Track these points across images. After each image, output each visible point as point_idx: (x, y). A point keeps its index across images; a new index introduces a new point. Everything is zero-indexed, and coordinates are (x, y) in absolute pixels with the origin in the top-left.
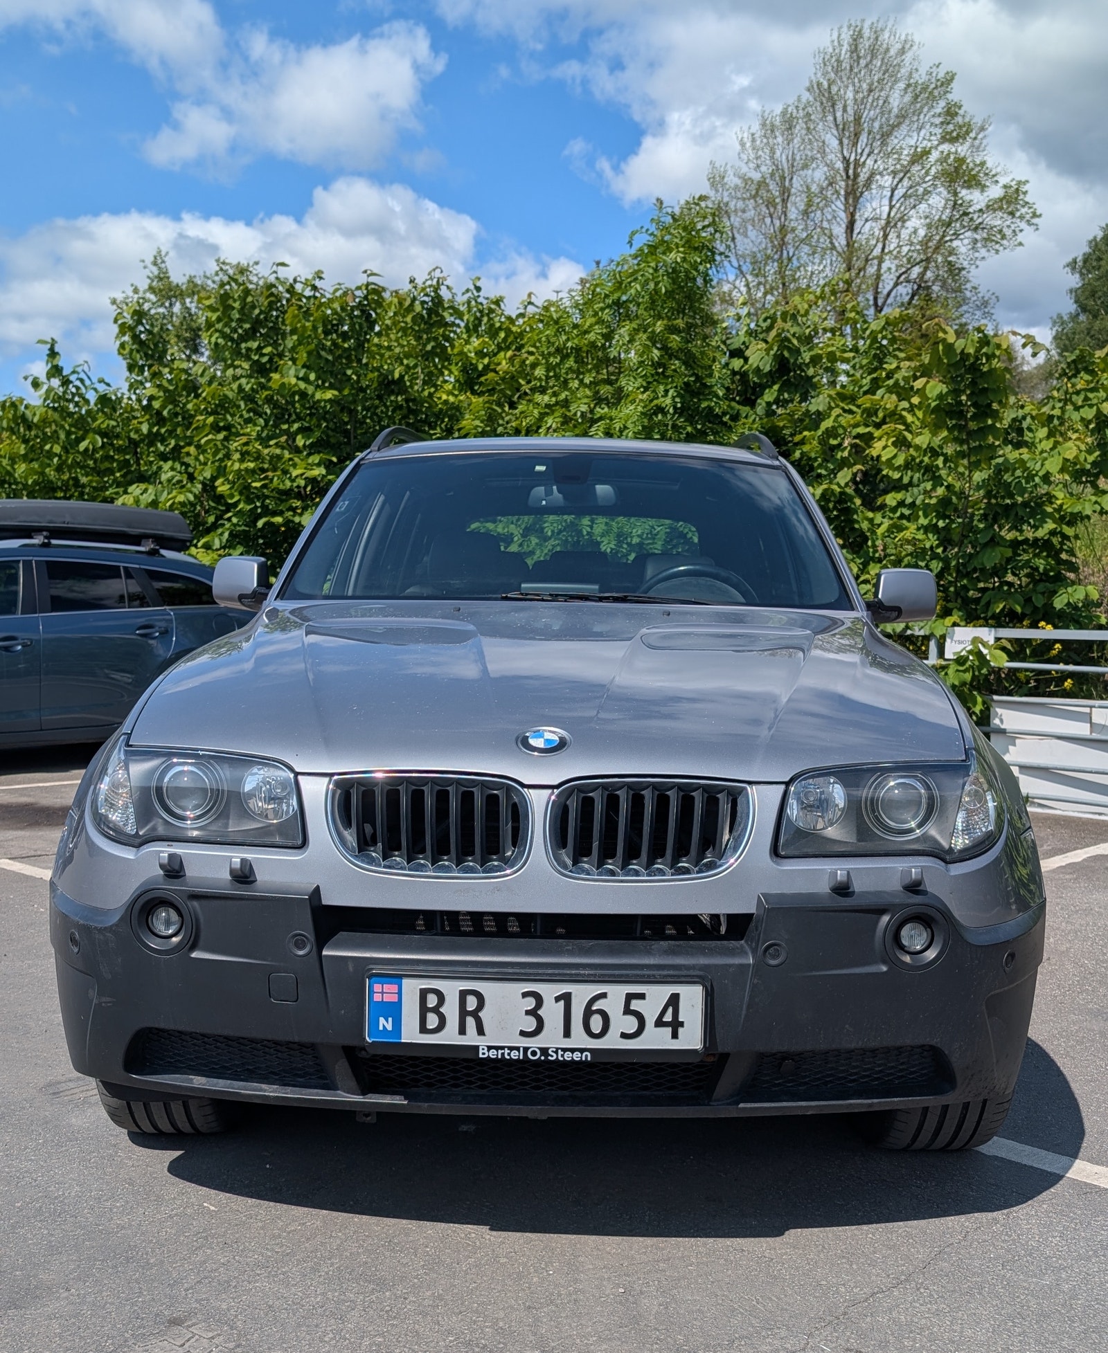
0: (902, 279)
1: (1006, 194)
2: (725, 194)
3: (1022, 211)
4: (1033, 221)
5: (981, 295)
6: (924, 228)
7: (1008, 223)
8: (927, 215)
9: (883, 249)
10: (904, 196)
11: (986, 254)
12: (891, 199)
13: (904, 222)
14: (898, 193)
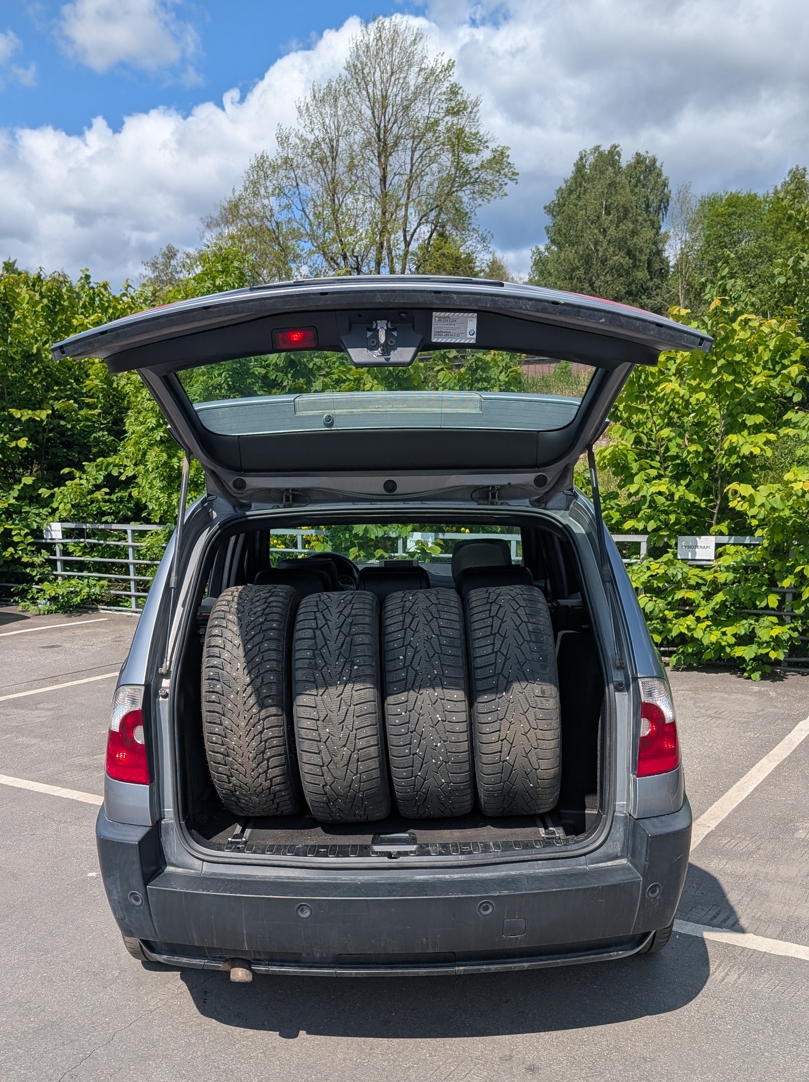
0: (423, 220)
1: (495, 157)
2: (290, 151)
3: (506, 170)
4: (514, 177)
5: (480, 233)
6: (437, 182)
7: (497, 178)
8: (439, 172)
9: (408, 198)
10: (421, 156)
11: (482, 203)
12: (412, 159)
13: (422, 176)
14: (417, 154)
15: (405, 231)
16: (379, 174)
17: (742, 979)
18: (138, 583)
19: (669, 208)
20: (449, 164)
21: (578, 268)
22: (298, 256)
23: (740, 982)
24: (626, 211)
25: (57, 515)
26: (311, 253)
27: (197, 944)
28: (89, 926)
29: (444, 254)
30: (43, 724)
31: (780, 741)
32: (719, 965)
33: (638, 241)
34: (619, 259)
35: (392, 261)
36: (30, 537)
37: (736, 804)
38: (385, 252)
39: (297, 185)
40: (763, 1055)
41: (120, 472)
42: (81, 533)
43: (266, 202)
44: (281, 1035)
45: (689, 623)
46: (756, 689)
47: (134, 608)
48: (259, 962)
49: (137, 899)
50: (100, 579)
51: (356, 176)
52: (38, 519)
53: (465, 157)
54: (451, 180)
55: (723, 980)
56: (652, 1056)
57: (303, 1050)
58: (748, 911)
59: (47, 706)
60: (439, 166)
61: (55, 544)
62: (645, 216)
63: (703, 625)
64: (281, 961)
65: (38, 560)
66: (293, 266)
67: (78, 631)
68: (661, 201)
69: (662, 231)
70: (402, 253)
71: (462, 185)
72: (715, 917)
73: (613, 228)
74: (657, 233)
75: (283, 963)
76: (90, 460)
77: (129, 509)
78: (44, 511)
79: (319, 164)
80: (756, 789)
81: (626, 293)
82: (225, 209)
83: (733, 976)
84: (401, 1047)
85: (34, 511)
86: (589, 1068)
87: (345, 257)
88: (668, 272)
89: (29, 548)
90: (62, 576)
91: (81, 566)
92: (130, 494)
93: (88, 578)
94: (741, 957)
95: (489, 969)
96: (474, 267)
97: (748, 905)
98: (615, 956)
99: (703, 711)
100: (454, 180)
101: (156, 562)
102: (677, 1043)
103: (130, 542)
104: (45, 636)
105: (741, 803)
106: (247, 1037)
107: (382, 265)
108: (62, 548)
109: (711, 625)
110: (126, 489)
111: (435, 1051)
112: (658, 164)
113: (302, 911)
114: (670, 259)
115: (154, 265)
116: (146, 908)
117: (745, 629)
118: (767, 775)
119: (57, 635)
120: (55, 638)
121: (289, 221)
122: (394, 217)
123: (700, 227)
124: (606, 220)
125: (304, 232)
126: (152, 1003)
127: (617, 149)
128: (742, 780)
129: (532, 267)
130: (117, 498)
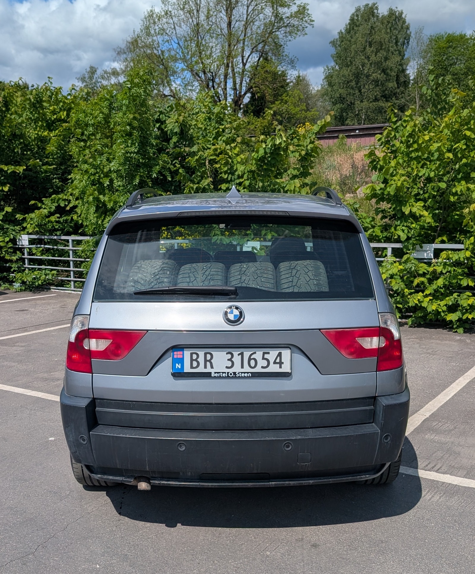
0: (254, 50)
1: (299, 10)
2: (170, 7)
3: (307, 18)
4: (311, 23)
5: (290, 58)
6: (263, 25)
7: (301, 23)
8: (264, 19)
9: (245, 36)
10: (253, 10)
11: (291, 39)
12: (247, 11)
13: (253, 23)
14: (251, 8)
15: (243, 57)
16: (227, 21)
17: (441, 499)
18: (75, 272)
19: (410, 42)
20: (270, 14)
21: (351, 81)
22: (175, 72)
23: (440, 500)
24: (381, 45)
25: (27, 230)
26: (183, 70)
27: (118, 467)
28: (51, 467)
29: (267, 71)
30: (18, 355)
31: (471, 368)
32: (428, 492)
33: (389, 63)
34: (378, 75)
35: (234, 75)
36: (10, 243)
37: (443, 403)
38: (230, 70)
39: (175, 28)
40: (452, 539)
41: (65, 205)
42: (40, 241)
43: (155, 38)
44: (166, 526)
45: (419, 298)
46: (458, 338)
47: (73, 288)
48: (155, 478)
49: (84, 440)
50: (52, 270)
51: (211, 21)
52: (13, 233)
53: (281, 10)
54: (272, 24)
55: (430, 499)
56: (386, 540)
57: (180, 534)
58: (447, 462)
59: (20, 344)
60: (264, 16)
61: (24, 248)
62: (395, 47)
63: (427, 299)
64: (168, 478)
65: (14, 258)
66: (172, 78)
67: (38, 302)
68: (405, 38)
69: (406, 57)
70: (241, 71)
71: (279, 28)
72: (427, 466)
73: (373, 55)
74: (403, 59)
75: (169, 479)
76: (46, 197)
77: (71, 227)
78: (18, 228)
79: (188, 14)
80: (455, 395)
81: (381, 96)
82: (129, 43)
83: (436, 498)
84: (237, 533)
85: (12, 228)
86: (349, 545)
87: (205, 73)
88: (409, 83)
89: (9, 250)
90: (28, 268)
91: (40, 262)
92: (72, 218)
93: (45, 269)
94: (442, 487)
95: (290, 484)
96: (286, 80)
97: (447, 459)
98: (364, 478)
99: (425, 350)
100: (274, 25)
101: (87, 260)
102: (401, 533)
103: (71, 247)
104: (18, 304)
105: (446, 403)
106: (146, 528)
107: (228, 77)
108: (28, 250)
109: (432, 299)
110: (69, 215)
111: (258, 535)
112: (403, 16)
113: (181, 447)
114: (411, 75)
115: (83, 80)
116: (89, 445)
117: (452, 301)
118: (462, 387)
119: (26, 304)
120: (25, 306)
121: (169, 50)
122: (235, 47)
123: (429, 55)
124: (368, 50)
125: (179, 57)
126: (90, 509)
127: (376, 5)
128: (447, 390)
129: (323, 80)
130: (63, 220)
